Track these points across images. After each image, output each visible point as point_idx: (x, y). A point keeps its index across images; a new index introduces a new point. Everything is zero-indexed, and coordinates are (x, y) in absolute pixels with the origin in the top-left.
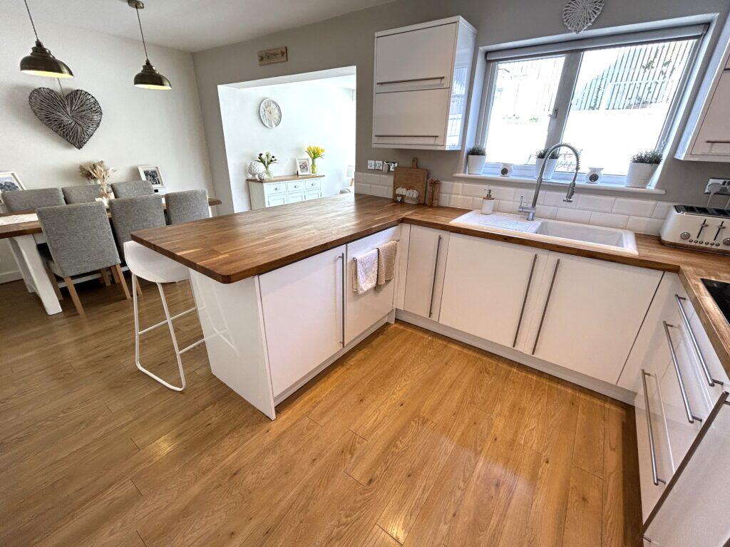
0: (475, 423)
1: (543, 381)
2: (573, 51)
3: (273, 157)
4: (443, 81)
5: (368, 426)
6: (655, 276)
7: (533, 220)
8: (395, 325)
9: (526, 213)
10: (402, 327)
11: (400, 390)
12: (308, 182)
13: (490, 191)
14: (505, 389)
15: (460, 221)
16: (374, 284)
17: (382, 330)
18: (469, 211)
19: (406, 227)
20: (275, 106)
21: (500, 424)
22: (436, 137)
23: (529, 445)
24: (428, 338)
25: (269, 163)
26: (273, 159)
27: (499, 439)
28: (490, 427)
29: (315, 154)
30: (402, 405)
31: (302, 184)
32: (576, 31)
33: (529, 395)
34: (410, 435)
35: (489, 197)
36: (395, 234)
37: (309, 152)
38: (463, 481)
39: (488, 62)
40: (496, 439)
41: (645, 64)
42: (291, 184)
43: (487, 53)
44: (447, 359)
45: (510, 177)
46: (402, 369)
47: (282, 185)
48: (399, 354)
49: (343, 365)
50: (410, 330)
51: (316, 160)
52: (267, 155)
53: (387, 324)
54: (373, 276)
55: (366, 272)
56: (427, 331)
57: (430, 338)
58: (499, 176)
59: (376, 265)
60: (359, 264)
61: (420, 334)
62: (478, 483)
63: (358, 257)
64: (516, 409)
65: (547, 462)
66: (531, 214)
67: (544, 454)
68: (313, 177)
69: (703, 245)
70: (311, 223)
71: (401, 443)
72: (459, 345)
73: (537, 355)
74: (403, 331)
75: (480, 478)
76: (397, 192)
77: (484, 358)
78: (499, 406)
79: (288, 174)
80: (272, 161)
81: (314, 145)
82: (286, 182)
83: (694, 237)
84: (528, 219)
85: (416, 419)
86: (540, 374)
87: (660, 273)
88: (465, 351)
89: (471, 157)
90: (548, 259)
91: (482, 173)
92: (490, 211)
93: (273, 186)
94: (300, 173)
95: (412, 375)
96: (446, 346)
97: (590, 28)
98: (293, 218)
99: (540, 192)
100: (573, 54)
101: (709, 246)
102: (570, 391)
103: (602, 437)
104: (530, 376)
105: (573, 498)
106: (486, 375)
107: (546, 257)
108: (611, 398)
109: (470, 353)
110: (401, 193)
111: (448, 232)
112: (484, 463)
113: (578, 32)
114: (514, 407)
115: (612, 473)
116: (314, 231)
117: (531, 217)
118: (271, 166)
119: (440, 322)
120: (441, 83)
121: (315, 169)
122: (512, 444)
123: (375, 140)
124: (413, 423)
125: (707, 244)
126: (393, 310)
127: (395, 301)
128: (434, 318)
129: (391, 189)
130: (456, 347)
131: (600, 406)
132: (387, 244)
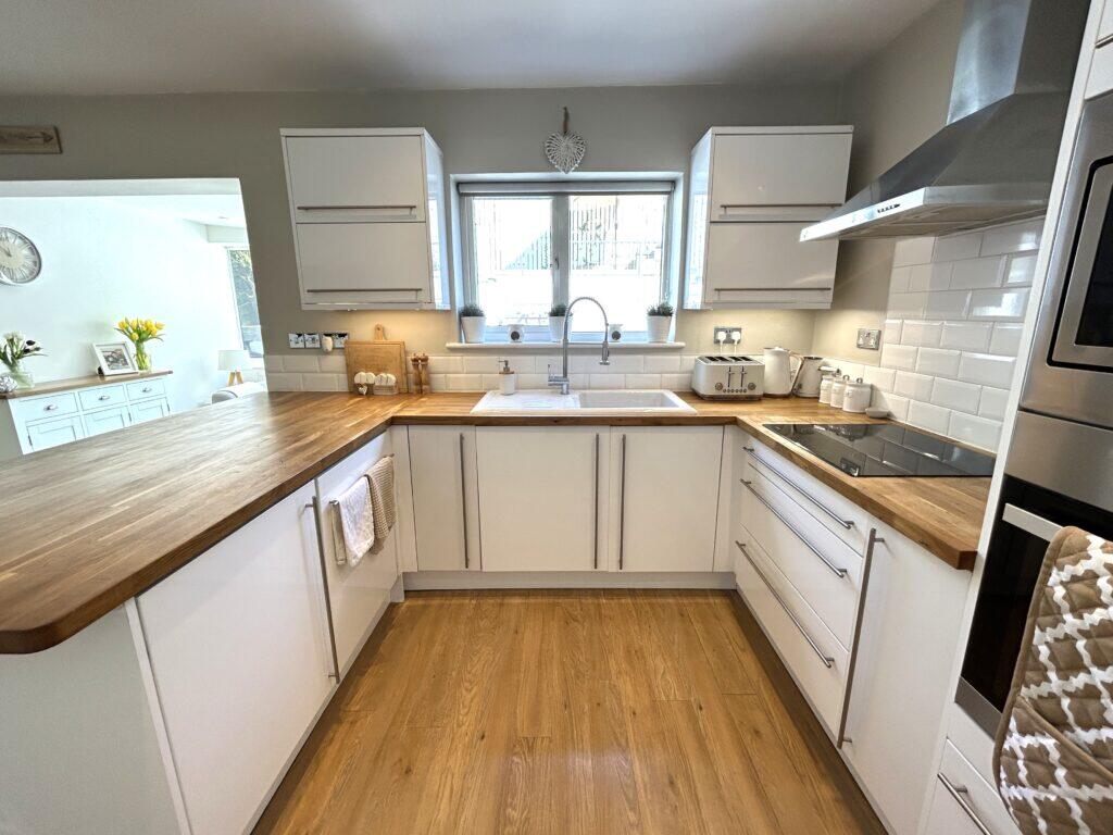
0: (599, 704)
1: (640, 601)
2: (560, 192)
3: (30, 343)
4: (414, 212)
5: (442, 817)
6: (715, 432)
7: (568, 393)
8: (407, 603)
9: (558, 385)
10: (420, 602)
11: (467, 710)
12: (135, 388)
13: (506, 363)
14: (607, 633)
15: (483, 408)
16: (371, 540)
17: (388, 621)
18: (483, 394)
19: (400, 433)
20: (18, 241)
21: (626, 687)
22: (417, 290)
23: (672, 698)
24: (470, 603)
25: (16, 357)
26: (30, 347)
27: (638, 711)
28: (619, 700)
29: (141, 335)
30: (483, 737)
31: (115, 392)
32: (564, 170)
33: (637, 627)
34: (521, 784)
35: (507, 371)
36: (384, 447)
37: (124, 330)
38: (631, 809)
39: (461, 195)
40: (634, 714)
41: (580, 226)
42: (90, 396)
43: (459, 184)
44: (512, 624)
45: (524, 341)
46: (454, 674)
47: (65, 402)
48: (437, 649)
49: (340, 722)
50: (436, 602)
51: (146, 345)
52: (11, 341)
53: (393, 606)
54: (368, 526)
55: (355, 522)
56: (463, 593)
57: (474, 602)
58: (508, 342)
59: (369, 506)
60: (344, 511)
61: (455, 601)
62: (649, 797)
63: (340, 499)
64: (634, 655)
65: (701, 708)
66: (565, 387)
67: (692, 699)
68: (143, 376)
69: (735, 394)
70: (216, 454)
71: (514, 809)
72: (520, 595)
73: (628, 568)
74: (425, 607)
75: (649, 786)
76: (357, 380)
77: (560, 601)
78: (612, 663)
79: (74, 376)
80: (27, 351)
81: (136, 316)
82: (76, 391)
83: (726, 387)
84: (562, 393)
85: (516, 750)
86: (632, 592)
87: (721, 427)
88: (532, 601)
89: (465, 319)
90: (610, 437)
91: (484, 340)
92: (512, 390)
93: (38, 404)
94: (106, 371)
95: (474, 675)
96: (502, 605)
97: (577, 170)
98: (158, 452)
99: (569, 357)
100: (560, 198)
101: (739, 393)
102: (671, 601)
103: (727, 641)
104: (623, 601)
105: (748, 738)
106: (576, 624)
107: (607, 435)
108: (711, 590)
109: (539, 600)
110: (364, 381)
111: (473, 427)
112: (640, 761)
113: (567, 172)
114: (629, 652)
115: (758, 681)
116: (237, 468)
117: (565, 391)
118: (24, 364)
119: (484, 570)
120: (411, 213)
121: (147, 360)
122: (654, 706)
123: (305, 297)
124: (516, 759)
125: (737, 391)
126: (398, 577)
127: (400, 561)
128: (474, 566)
129: (343, 376)
130: (516, 601)
131: (706, 604)
132: (378, 465)
